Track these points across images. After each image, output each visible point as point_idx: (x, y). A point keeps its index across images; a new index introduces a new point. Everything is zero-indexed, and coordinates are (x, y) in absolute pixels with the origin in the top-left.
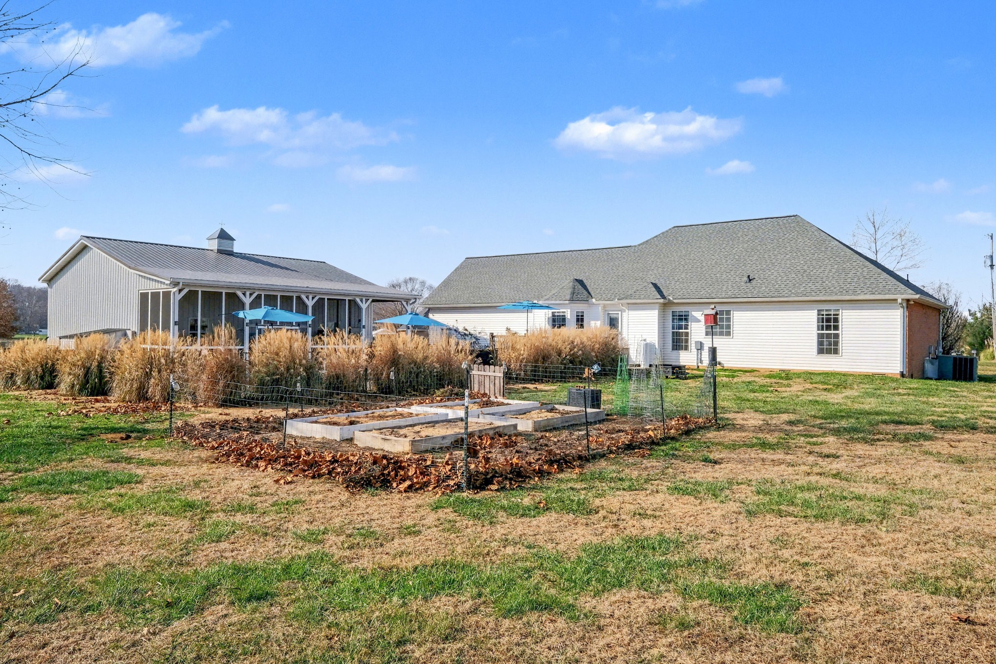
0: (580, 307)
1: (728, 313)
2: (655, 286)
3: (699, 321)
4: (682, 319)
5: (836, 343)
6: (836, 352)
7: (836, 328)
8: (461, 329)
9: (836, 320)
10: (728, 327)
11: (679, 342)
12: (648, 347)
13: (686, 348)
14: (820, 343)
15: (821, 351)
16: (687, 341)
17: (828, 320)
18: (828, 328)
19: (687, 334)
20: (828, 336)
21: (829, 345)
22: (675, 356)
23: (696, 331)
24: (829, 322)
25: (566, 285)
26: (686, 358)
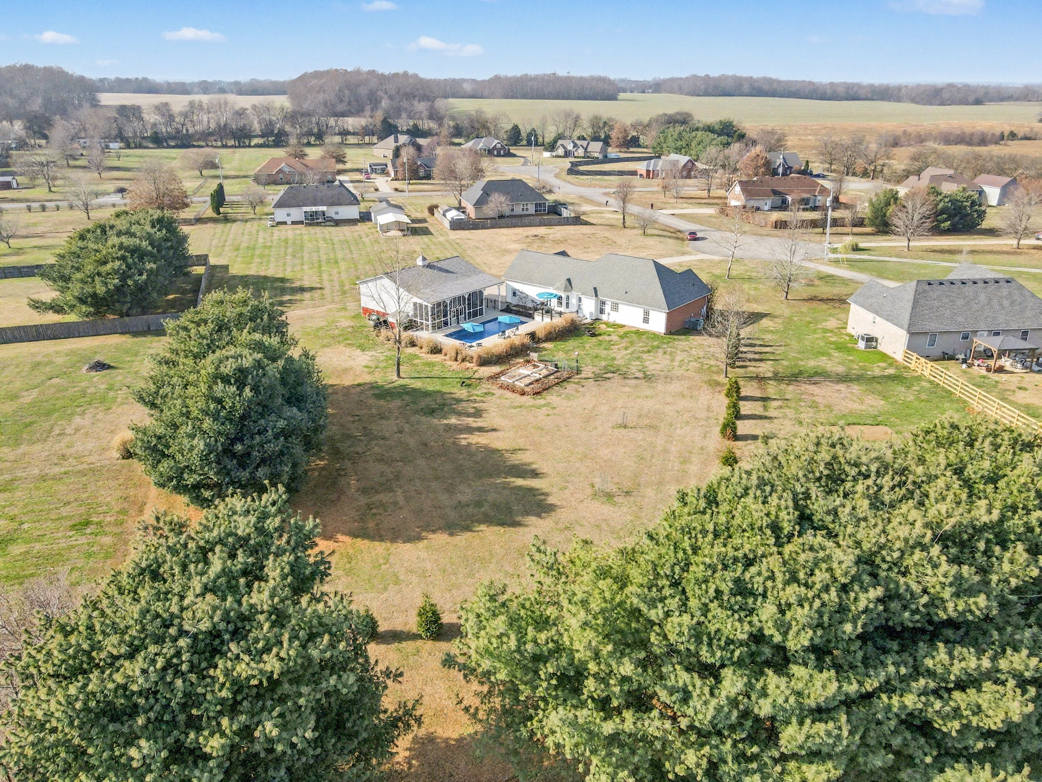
0: (568, 294)
1: (618, 304)
2: (595, 289)
3: (609, 305)
4: (603, 303)
5: (648, 320)
6: (648, 323)
7: (648, 315)
8: (520, 290)
9: (649, 313)
10: (618, 309)
11: (602, 311)
12: (591, 314)
13: (604, 313)
14: (644, 319)
15: (644, 322)
16: (604, 311)
18: (646, 315)
19: (604, 309)
20: (646, 318)
21: (646, 320)
22: (601, 316)
23: (607, 308)
24: (647, 313)
25: (563, 282)
26: (604, 317)
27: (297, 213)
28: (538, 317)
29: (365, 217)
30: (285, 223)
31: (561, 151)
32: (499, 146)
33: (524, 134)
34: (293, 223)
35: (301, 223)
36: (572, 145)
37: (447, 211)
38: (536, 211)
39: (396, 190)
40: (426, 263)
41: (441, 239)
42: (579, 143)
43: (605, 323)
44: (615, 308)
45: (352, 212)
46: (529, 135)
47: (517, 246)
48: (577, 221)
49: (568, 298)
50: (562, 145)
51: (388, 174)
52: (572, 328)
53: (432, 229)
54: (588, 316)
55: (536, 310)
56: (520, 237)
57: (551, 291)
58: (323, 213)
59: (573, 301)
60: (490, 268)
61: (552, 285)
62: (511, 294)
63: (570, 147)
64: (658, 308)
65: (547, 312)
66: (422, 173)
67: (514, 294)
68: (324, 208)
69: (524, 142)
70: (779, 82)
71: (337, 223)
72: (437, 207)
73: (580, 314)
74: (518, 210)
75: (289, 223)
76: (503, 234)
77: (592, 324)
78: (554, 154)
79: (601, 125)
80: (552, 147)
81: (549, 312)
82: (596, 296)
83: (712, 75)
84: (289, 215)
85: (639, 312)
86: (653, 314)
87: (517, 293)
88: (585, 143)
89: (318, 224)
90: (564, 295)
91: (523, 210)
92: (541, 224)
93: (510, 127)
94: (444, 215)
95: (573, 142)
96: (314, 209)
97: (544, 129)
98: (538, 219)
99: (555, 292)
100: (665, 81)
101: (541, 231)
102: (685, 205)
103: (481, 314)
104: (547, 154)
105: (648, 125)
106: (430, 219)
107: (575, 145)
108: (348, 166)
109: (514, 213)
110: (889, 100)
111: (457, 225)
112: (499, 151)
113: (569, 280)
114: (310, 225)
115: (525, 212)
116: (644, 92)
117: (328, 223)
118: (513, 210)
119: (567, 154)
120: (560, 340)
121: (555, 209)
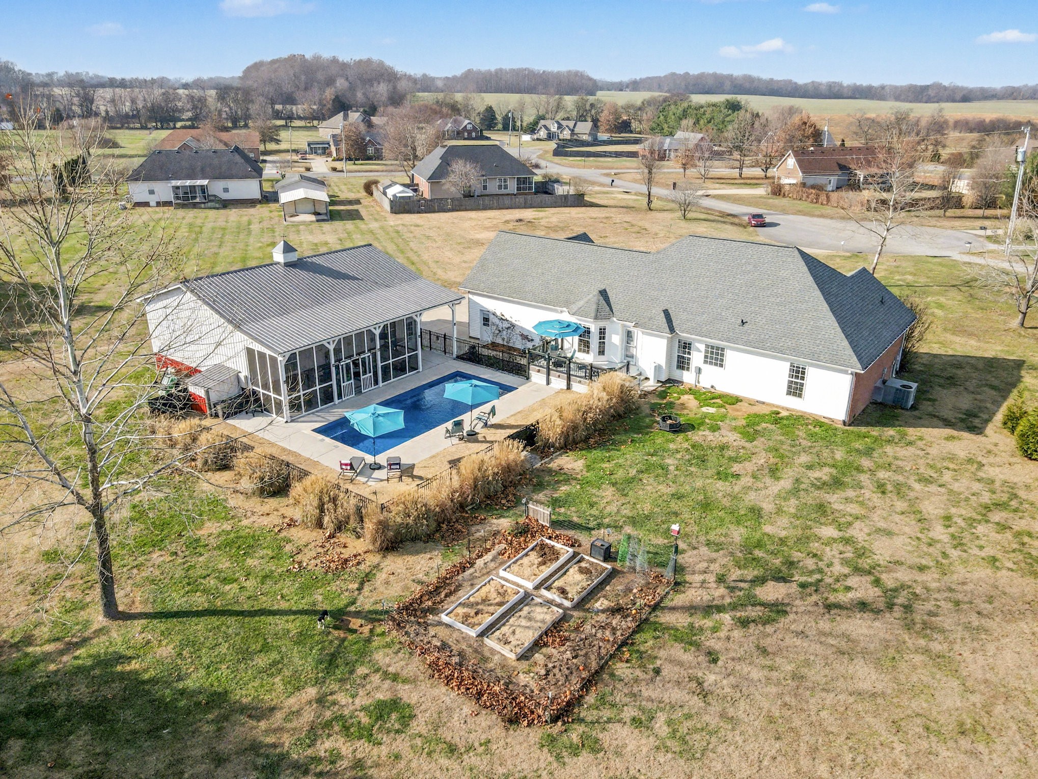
0: (602, 324)
1: (723, 349)
2: (666, 313)
3: (700, 351)
4: (686, 346)
5: (801, 390)
6: (800, 396)
7: (803, 378)
8: (498, 314)
9: (803, 373)
10: (722, 360)
11: (683, 364)
12: (658, 368)
13: (688, 369)
14: (789, 387)
15: (789, 393)
16: (688, 364)
17: (798, 372)
18: (797, 377)
19: (689, 359)
20: (796, 383)
21: (796, 390)
22: (677, 374)
23: (697, 358)
24: (798, 373)
25: (593, 296)
26: (688, 377)
27: (164, 190)
28: (537, 377)
29: (269, 198)
30: (146, 204)
31: (543, 133)
32: (469, 127)
33: (499, 118)
34: (158, 204)
35: (167, 204)
36: (556, 125)
37: (390, 186)
38: (519, 189)
39: (334, 169)
40: (293, 257)
41: (374, 225)
42: (564, 123)
43: (691, 391)
44: (715, 356)
45: (249, 188)
46: (506, 119)
47: (491, 235)
48: (579, 200)
49: (602, 332)
50: (545, 126)
51: (330, 155)
52: (621, 410)
53: (363, 212)
54: (650, 374)
55: (533, 358)
56: (495, 222)
57: (566, 317)
58: (203, 189)
59: (615, 339)
60: (445, 270)
61: (567, 304)
62: (479, 321)
63: (554, 128)
64: (833, 363)
65: (558, 364)
66: (371, 151)
67: (486, 321)
68: (205, 182)
69: (500, 126)
70: (759, 80)
71: (226, 204)
72: (376, 182)
73: (633, 372)
74: (493, 187)
75: (153, 203)
76: (471, 219)
77: (663, 395)
78: (535, 137)
79: (588, 107)
80: (532, 129)
81: (562, 364)
82: (672, 329)
83: (691, 73)
84: (152, 192)
85: (780, 370)
86: (815, 377)
87: (492, 319)
88: (571, 124)
89: (195, 206)
90: (594, 328)
91: (500, 187)
92: (526, 206)
93: (482, 109)
94: (385, 194)
95: (558, 122)
96: (188, 183)
97: (522, 111)
98: (520, 199)
99: (573, 320)
100: (642, 81)
101: (528, 214)
102: (717, 185)
103: (414, 368)
104: (526, 138)
105: (640, 109)
106: (366, 200)
107: (560, 126)
108: (283, 146)
109: (488, 192)
110: (872, 98)
111: (400, 207)
112: (470, 132)
113: (604, 293)
114: (183, 206)
115: (503, 191)
116: (621, 90)
117: (210, 204)
118: (485, 188)
119: (550, 137)
120: (599, 445)
121: (545, 188)
